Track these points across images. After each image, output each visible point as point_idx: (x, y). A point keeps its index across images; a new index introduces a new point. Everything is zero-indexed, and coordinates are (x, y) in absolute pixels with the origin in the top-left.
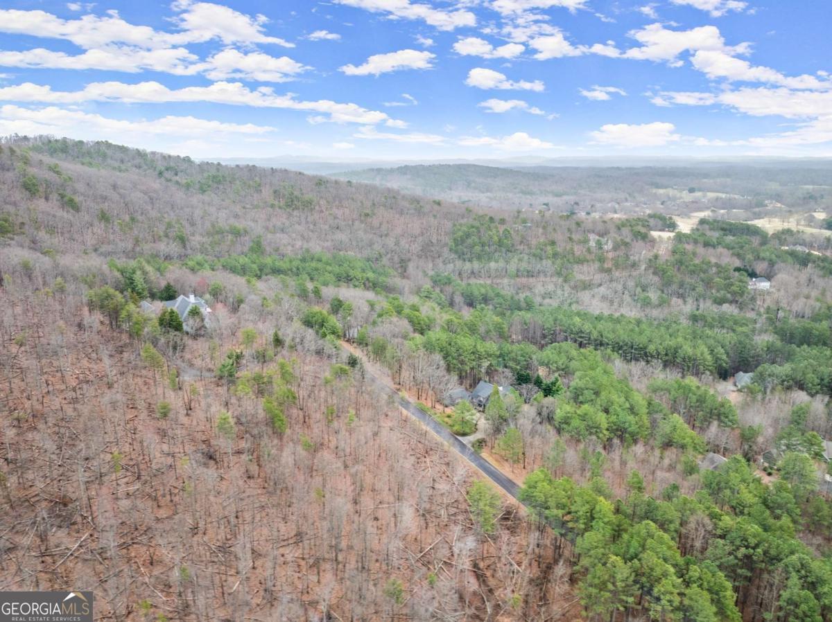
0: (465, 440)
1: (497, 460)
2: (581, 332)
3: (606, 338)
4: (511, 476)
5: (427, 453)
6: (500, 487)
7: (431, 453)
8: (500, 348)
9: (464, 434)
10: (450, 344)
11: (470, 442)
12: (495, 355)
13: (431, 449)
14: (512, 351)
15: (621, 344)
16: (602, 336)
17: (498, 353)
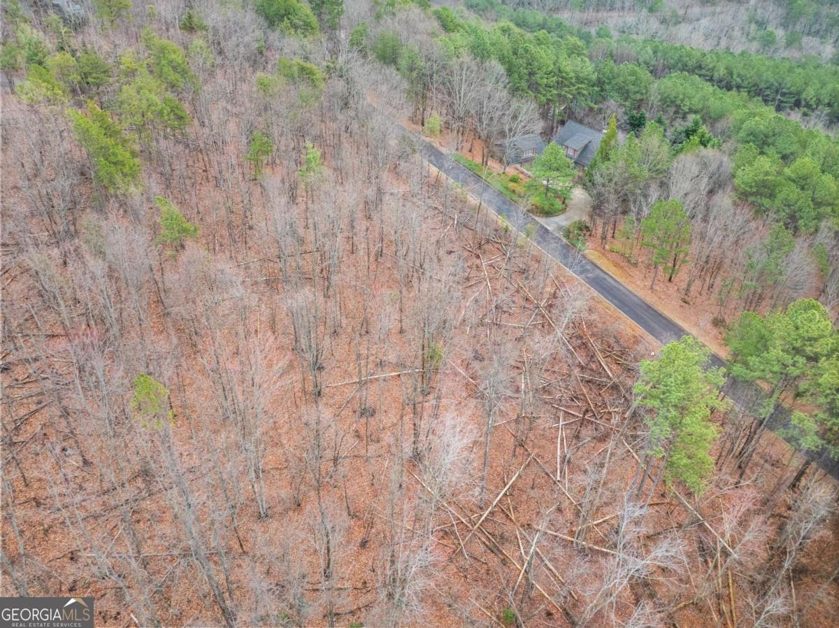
0: (551, 224)
1: (616, 265)
2: (700, 67)
3: (739, 76)
4: (650, 299)
5: (480, 248)
6: (630, 321)
7: (486, 247)
8: (597, 70)
9: (548, 214)
10: (515, 53)
11: (560, 228)
12: (589, 81)
13: (488, 242)
14: (619, 75)
15: (762, 85)
16: (731, 74)
17: (594, 77)
